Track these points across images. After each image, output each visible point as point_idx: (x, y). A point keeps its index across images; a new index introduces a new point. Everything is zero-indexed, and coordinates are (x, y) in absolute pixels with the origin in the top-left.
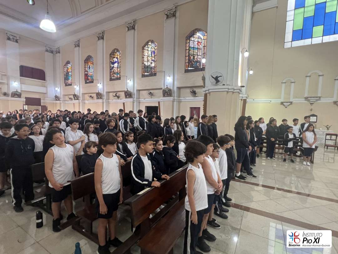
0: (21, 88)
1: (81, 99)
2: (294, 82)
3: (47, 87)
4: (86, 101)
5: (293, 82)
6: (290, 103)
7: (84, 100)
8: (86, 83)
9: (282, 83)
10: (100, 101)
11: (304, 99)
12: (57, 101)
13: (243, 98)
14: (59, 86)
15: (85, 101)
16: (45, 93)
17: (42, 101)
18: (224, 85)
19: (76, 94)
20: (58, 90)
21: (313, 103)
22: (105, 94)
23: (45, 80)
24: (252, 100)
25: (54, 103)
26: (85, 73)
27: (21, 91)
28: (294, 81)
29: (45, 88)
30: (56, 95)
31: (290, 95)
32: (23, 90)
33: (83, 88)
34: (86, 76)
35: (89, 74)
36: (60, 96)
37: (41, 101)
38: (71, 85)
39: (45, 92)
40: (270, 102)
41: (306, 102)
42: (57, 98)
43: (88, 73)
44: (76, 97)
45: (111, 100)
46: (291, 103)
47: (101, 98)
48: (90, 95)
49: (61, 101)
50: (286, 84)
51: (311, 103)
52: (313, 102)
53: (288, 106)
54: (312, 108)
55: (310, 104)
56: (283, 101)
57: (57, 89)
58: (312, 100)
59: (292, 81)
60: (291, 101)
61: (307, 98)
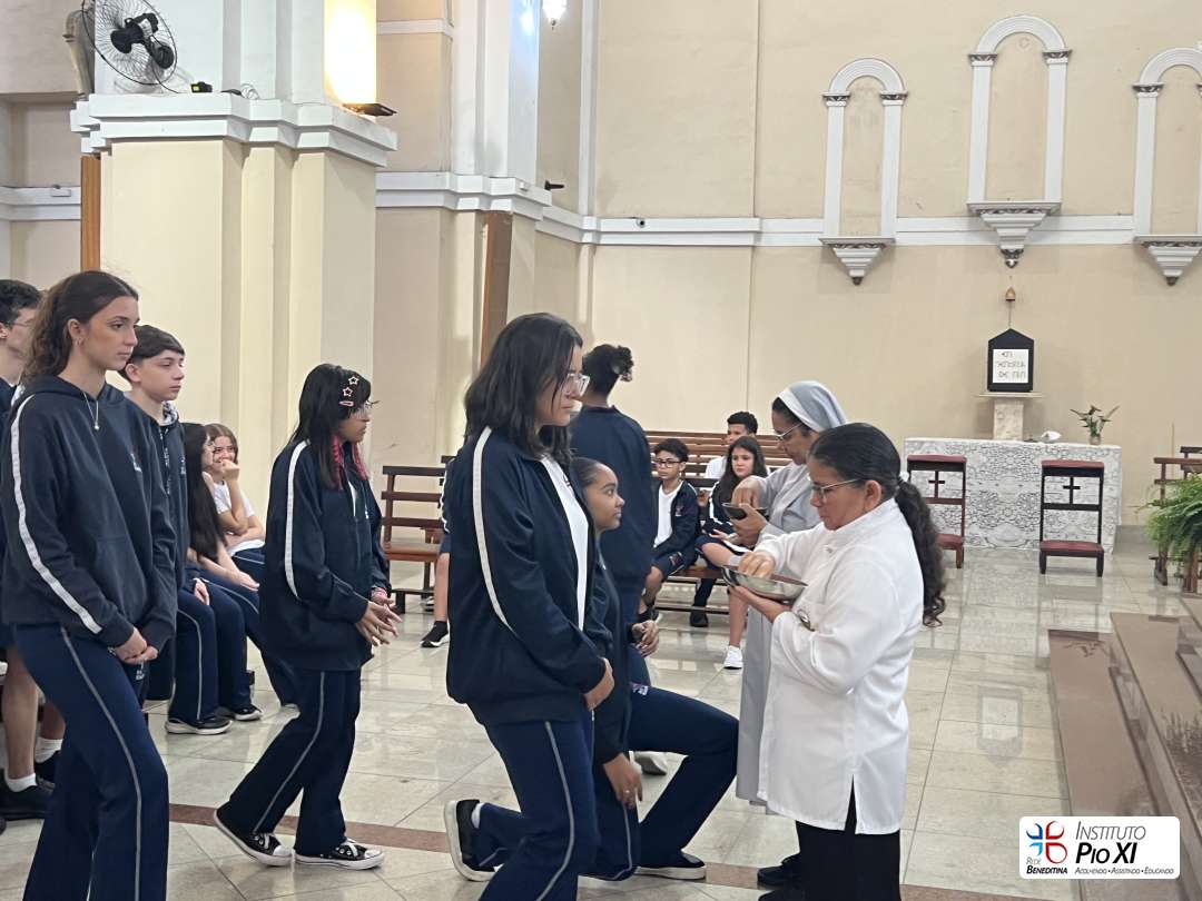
2: (904, 96)
5: (893, 97)
6: (874, 252)
9: (827, 98)
11: (962, 224)
13: (496, 206)
18: (204, 88)
21: (1018, 253)
24: (632, 225)
28: (898, 90)
31: (878, 188)
40: (749, 240)
41: (977, 240)
46: (885, 247)
50: (852, 102)
51: (1006, 253)
52: (1019, 246)
53: (870, 268)
54: (1011, 290)
55: (1001, 259)
56: (833, 234)
58: (1011, 228)
59: (890, 91)
60: (885, 235)
61: (978, 213)
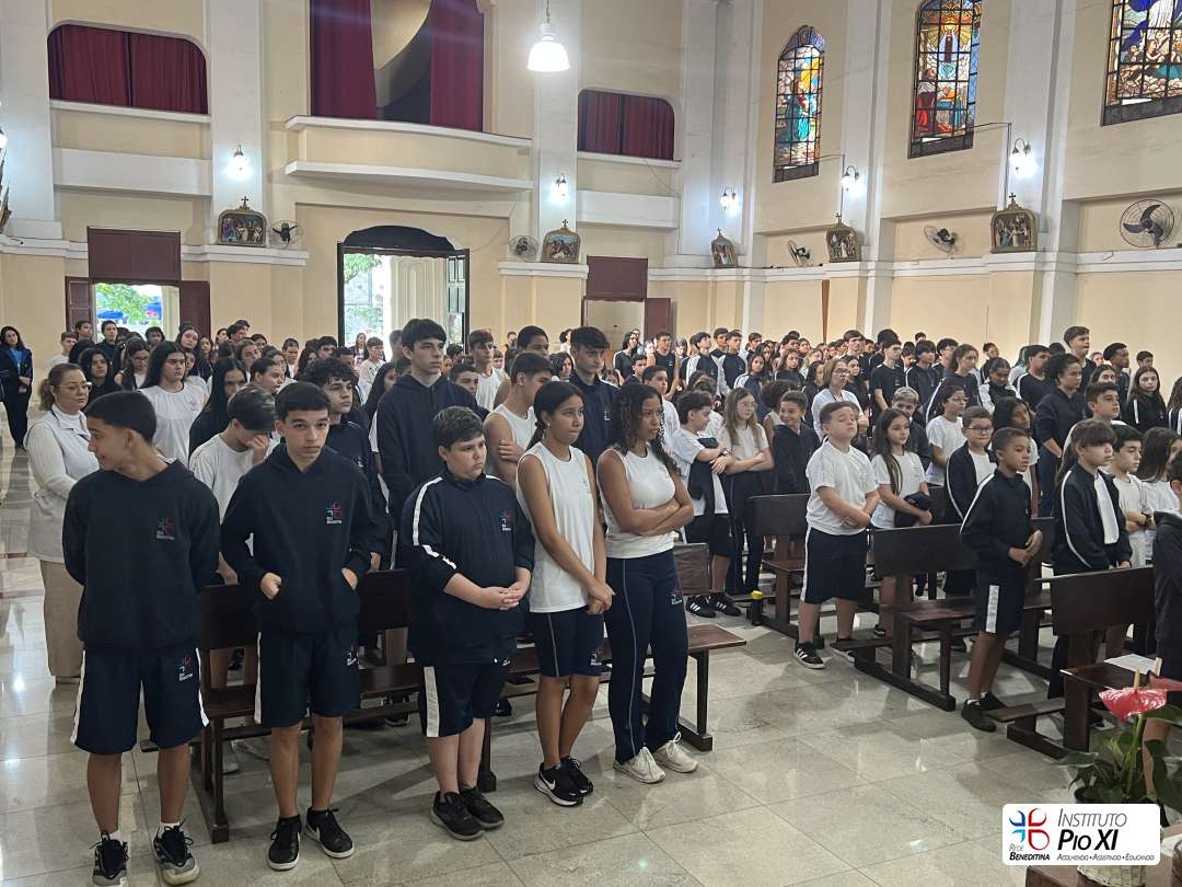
0: (579, 211)
1: (874, 254)
3: (679, 197)
4: (908, 265)
7: (887, 258)
8: (911, 156)
10: (1023, 261)
12: (719, 271)
14: (740, 182)
15: (896, 266)
16: (669, 230)
17: (652, 274)
19: (846, 222)
20: (733, 206)
22: (1055, 213)
23: (671, 158)
25: (707, 282)
26: (922, 90)
27: (579, 224)
29: (671, 200)
30: (720, 236)
32: (585, 218)
33: (890, 183)
34: (924, 106)
35: (940, 95)
36: (739, 242)
37: (650, 271)
38: (811, 170)
39: (670, 225)
42: (723, 253)
43: (936, 92)
44: (844, 242)
45: (1096, 257)
47: (1026, 244)
48: (940, 225)
49: (746, 271)
57: (724, 201)
